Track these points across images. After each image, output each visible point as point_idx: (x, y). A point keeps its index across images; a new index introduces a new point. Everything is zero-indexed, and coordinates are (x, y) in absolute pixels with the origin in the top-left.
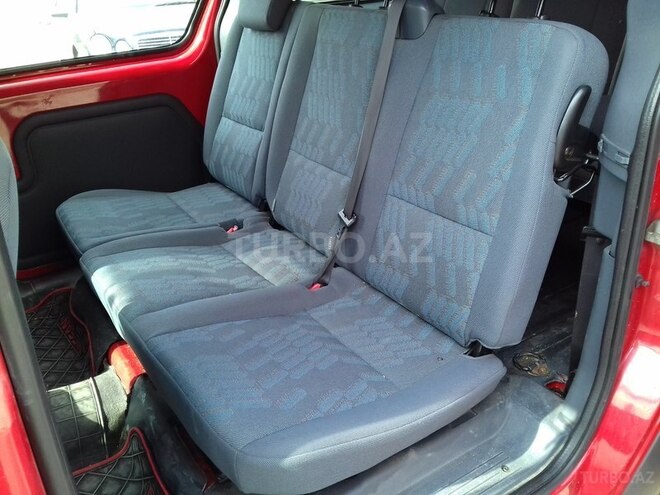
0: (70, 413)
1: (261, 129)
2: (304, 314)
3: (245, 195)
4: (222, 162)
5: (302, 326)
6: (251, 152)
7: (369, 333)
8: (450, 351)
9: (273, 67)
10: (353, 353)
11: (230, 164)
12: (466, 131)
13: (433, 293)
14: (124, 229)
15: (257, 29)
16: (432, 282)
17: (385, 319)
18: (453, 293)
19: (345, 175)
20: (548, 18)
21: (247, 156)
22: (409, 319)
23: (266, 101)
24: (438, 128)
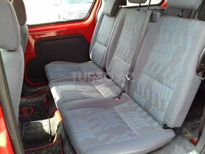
0: (41, 129)
1: (106, 47)
2: (112, 107)
3: (100, 66)
4: (94, 56)
5: (110, 112)
6: (103, 53)
7: (131, 117)
8: (157, 126)
9: (111, 28)
10: (125, 123)
11: (96, 56)
12: (169, 54)
13: (153, 106)
14: (63, 74)
15: (108, 15)
16: (153, 103)
17: (137, 112)
18: (159, 107)
19: (130, 64)
20: (199, 20)
21: (101, 54)
22: (145, 113)
23: (109, 38)
24: (159, 52)
